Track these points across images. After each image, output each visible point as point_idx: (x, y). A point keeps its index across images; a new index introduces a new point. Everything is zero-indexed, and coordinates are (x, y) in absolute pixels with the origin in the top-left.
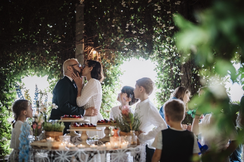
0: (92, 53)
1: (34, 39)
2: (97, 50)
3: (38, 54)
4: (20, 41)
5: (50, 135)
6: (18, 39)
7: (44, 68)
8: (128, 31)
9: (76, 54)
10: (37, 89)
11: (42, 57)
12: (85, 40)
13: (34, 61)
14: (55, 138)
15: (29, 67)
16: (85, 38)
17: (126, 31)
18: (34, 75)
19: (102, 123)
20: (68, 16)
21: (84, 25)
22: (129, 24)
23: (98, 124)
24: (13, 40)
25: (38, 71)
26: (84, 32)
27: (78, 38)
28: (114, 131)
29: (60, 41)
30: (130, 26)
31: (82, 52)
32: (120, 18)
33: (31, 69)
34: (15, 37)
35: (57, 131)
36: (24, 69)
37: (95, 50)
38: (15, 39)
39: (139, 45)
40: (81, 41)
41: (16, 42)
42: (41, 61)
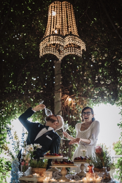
0: (68, 100)
1: (21, 90)
2: (73, 98)
3: (25, 102)
4: (11, 91)
5: (36, 171)
6: (8, 90)
8: (97, 82)
9: (55, 101)
10: (23, 130)
11: (27, 104)
12: (62, 90)
13: (21, 107)
14: (39, 173)
15: (17, 112)
16: (62, 88)
17: (96, 82)
19: (78, 160)
20: (48, 71)
21: (62, 77)
22: (98, 76)
23: (75, 160)
24: (5, 91)
26: (61, 83)
27: (56, 88)
28: (89, 167)
29: (42, 91)
30: (99, 78)
31: (59, 99)
32: (90, 71)
33: (19, 114)
34: (7, 88)
35: (41, 168)
36: (13, 114)
37: (71, 97)
38: (7, 90)
39: (107, 93)
40: (59, 90)
41: (7, 92)
42: (27, 107)
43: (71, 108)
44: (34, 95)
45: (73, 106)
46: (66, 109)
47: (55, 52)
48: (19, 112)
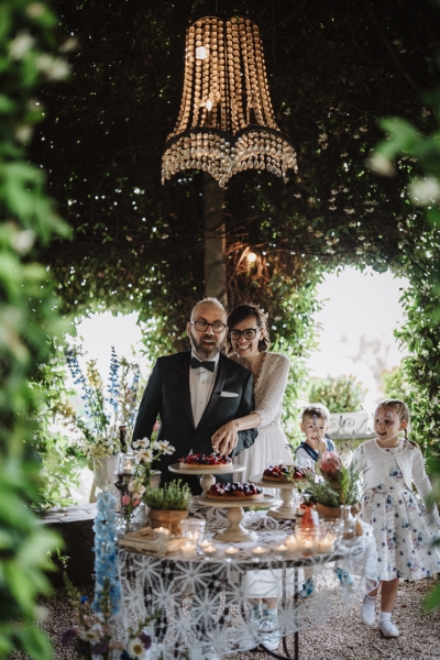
0: (245, 258)
1: (105, 234)
2: (258, 251)
3: (114, 262)
5: (161, 518)
7: (127, 296)
8: (335, 208)
9: (205, 262)
10: (115, 356)
11: (122, 269)
12: (226, 227)
13: (103, 280)
14: (170, 526)
15: (92, 295)
16: (227, 220)
17: (331, 208)
18: (103, 312)
22: (338, 190)
23: (266, 478)
25: (114, 305)
26: (224, 207)
27: (209, 223)
29: (167, 236)
30: (341, 196)
31: (220, 257)
33: (97, 301)
35: (175, 509)
36: (81, 302)
37: (253, 250)
39: (364, 241)
40: (217, 230)
42: (121, 279)
43: (255, 282)
44: (141, 244)
45: (260, 274)
46: (239, 283)
48: (97, 295)
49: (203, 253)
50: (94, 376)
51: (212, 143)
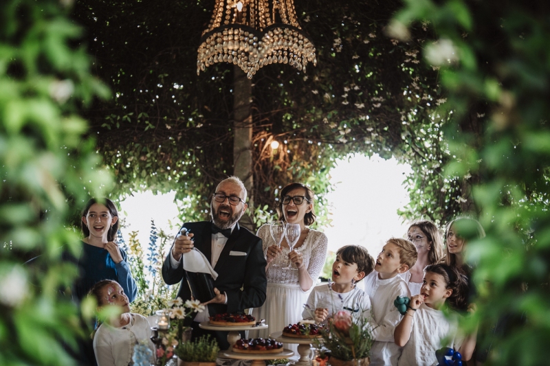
0: (269, 145)
1: (147, 122)
2: (280, 140)
3: (155, 148)
4: (118, 126)
6: (112, 122)
7: (166, 177)
8: (347, 103)
9: (235, 148)
10: (154, 228)
11: (162, 153)
12: (253, 118)
13: (145, 163)
15: (135, 175)
16: (254, 112)
17: (344, 103)
18: (145, 190)
19: (294, 333)
20: (217, 70)
21: (253, 85)
22: (350, 87)
23: (286, 334)
24: (104, 125)
25: (154, 185)
26: (251, 101)
27: (238, 115)
29: (202, 125)
30: (352, 92)
31: (247, 144)
32: (329, 70)
33: (140, 181)
34: (108, 118)
35: (204, 361)
36: (126, 181)
37: (276, 139)
38: (108, 122)
39: (372, 131)
40: (245, 121)
41: (110, 128)
42: (161, 162)
43: (277, 167)
44: (179, 132)
45: (281, 159)
46: (263, 167)
47: (237, 56)
48: (139, 176)
49: (232, 141)
50: (135, 246)
51: (242, 38)
